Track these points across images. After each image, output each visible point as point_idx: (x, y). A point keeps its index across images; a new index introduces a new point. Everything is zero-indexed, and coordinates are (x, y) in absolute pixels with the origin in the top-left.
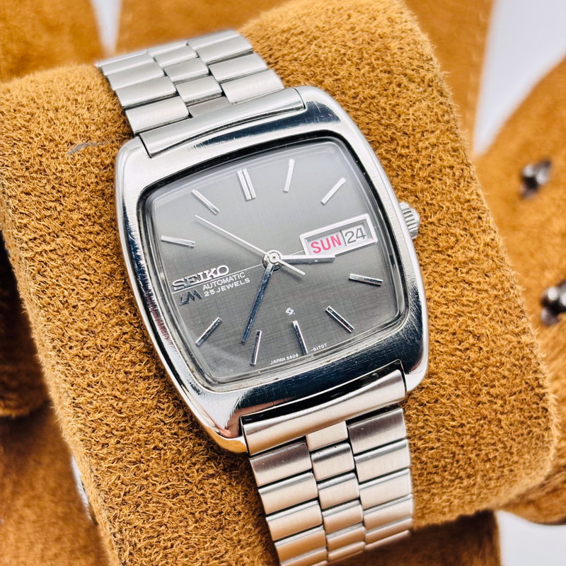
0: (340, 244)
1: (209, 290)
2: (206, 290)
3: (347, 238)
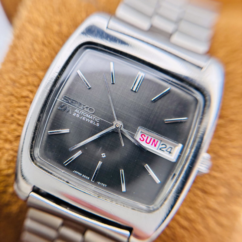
0: (155, 146)
1: (77, 113)
2: (76, 112)
3: (161, 146)
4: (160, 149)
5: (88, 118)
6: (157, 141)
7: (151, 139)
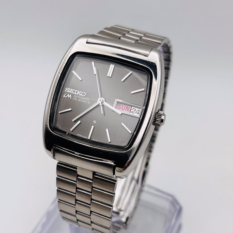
0: (128, 111)
1: (75, 98)
4: (132, 112)
5: (82, 100)
6: (129, 107)
7: (125, 106)
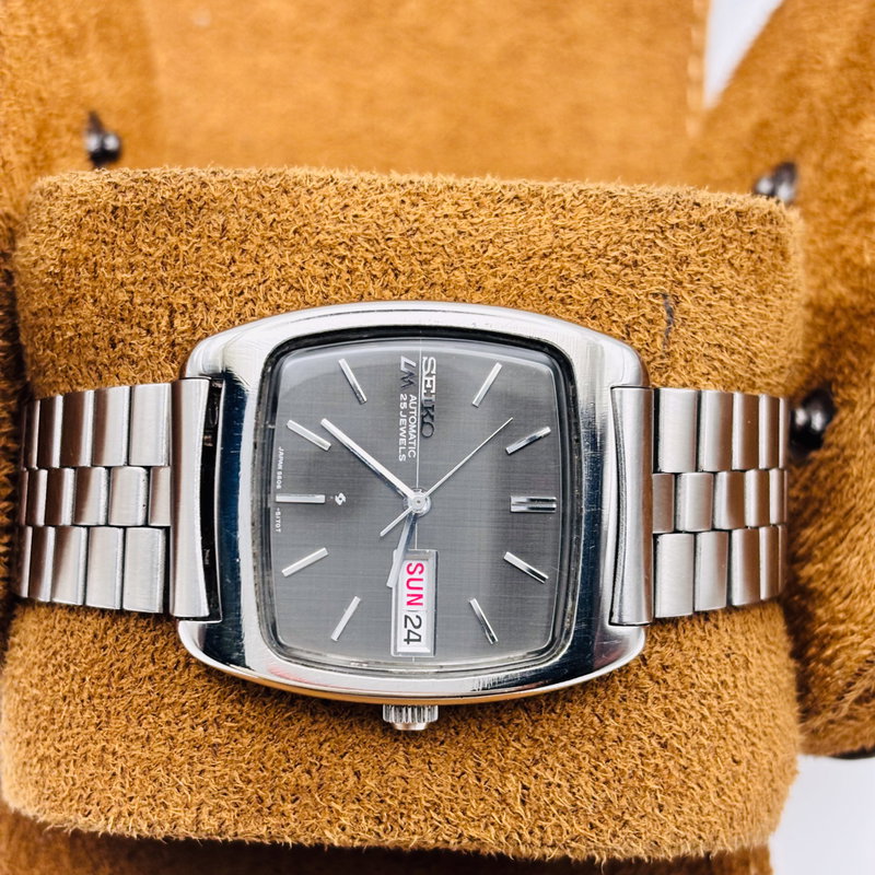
0: (409, 603)
1: (408, 402)
2: (409, 398)
3: (413, 616)
4: (406, 617)
5: (407, 429)
6: (421, 604)
7: (421, 588)
